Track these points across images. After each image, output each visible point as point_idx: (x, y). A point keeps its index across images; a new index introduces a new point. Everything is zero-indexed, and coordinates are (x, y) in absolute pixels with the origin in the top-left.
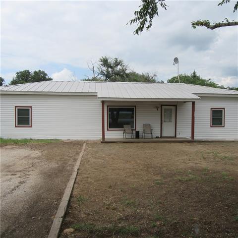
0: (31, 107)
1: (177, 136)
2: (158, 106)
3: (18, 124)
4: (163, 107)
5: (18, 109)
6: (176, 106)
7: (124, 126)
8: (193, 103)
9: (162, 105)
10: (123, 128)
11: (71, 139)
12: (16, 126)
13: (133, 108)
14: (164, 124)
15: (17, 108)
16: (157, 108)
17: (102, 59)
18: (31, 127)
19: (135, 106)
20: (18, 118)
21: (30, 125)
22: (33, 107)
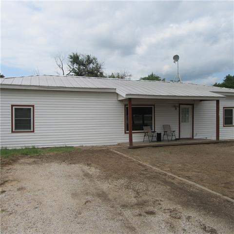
0: (33, 106)
1: (194, 138)
2: (177, 105)
3: (16, 129)
4: (181, 106)
5: (15, 109)
6: (193, 105)
7: (144, 127)
8: (218, 102)
9: (180, 104)
10: (143, 130)
11: (84, 145)
12: (12, 132)
13: (152, 108)
14: (182, 124)
15: (14, 107)
16: (175, 107)
17: (72, 55)
18: (33, 131)
19: (154, 105)
20: (15, 120)
21: (32, 130)
22: (35, 106)
